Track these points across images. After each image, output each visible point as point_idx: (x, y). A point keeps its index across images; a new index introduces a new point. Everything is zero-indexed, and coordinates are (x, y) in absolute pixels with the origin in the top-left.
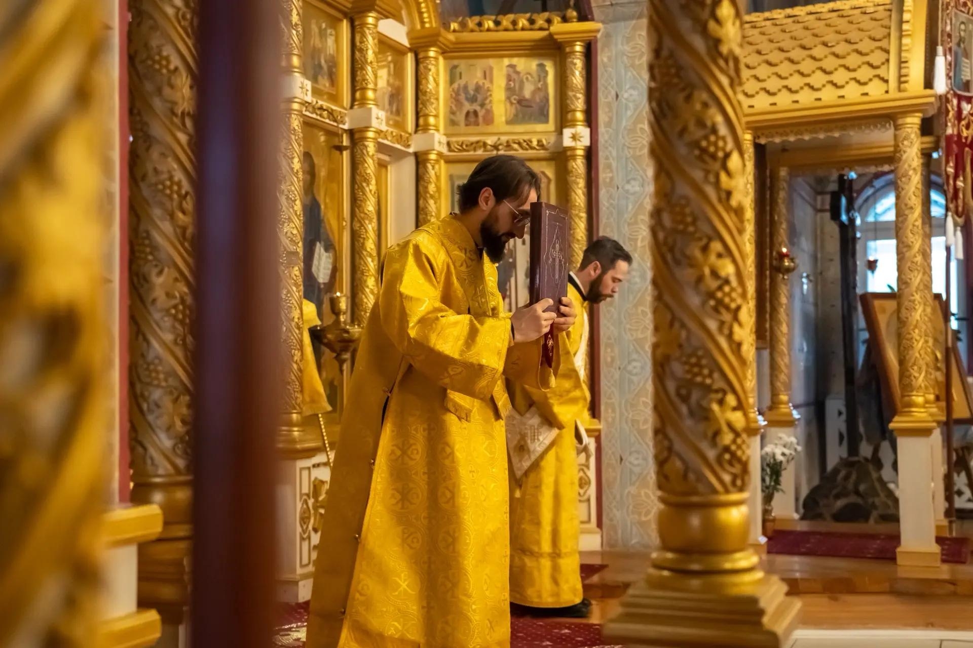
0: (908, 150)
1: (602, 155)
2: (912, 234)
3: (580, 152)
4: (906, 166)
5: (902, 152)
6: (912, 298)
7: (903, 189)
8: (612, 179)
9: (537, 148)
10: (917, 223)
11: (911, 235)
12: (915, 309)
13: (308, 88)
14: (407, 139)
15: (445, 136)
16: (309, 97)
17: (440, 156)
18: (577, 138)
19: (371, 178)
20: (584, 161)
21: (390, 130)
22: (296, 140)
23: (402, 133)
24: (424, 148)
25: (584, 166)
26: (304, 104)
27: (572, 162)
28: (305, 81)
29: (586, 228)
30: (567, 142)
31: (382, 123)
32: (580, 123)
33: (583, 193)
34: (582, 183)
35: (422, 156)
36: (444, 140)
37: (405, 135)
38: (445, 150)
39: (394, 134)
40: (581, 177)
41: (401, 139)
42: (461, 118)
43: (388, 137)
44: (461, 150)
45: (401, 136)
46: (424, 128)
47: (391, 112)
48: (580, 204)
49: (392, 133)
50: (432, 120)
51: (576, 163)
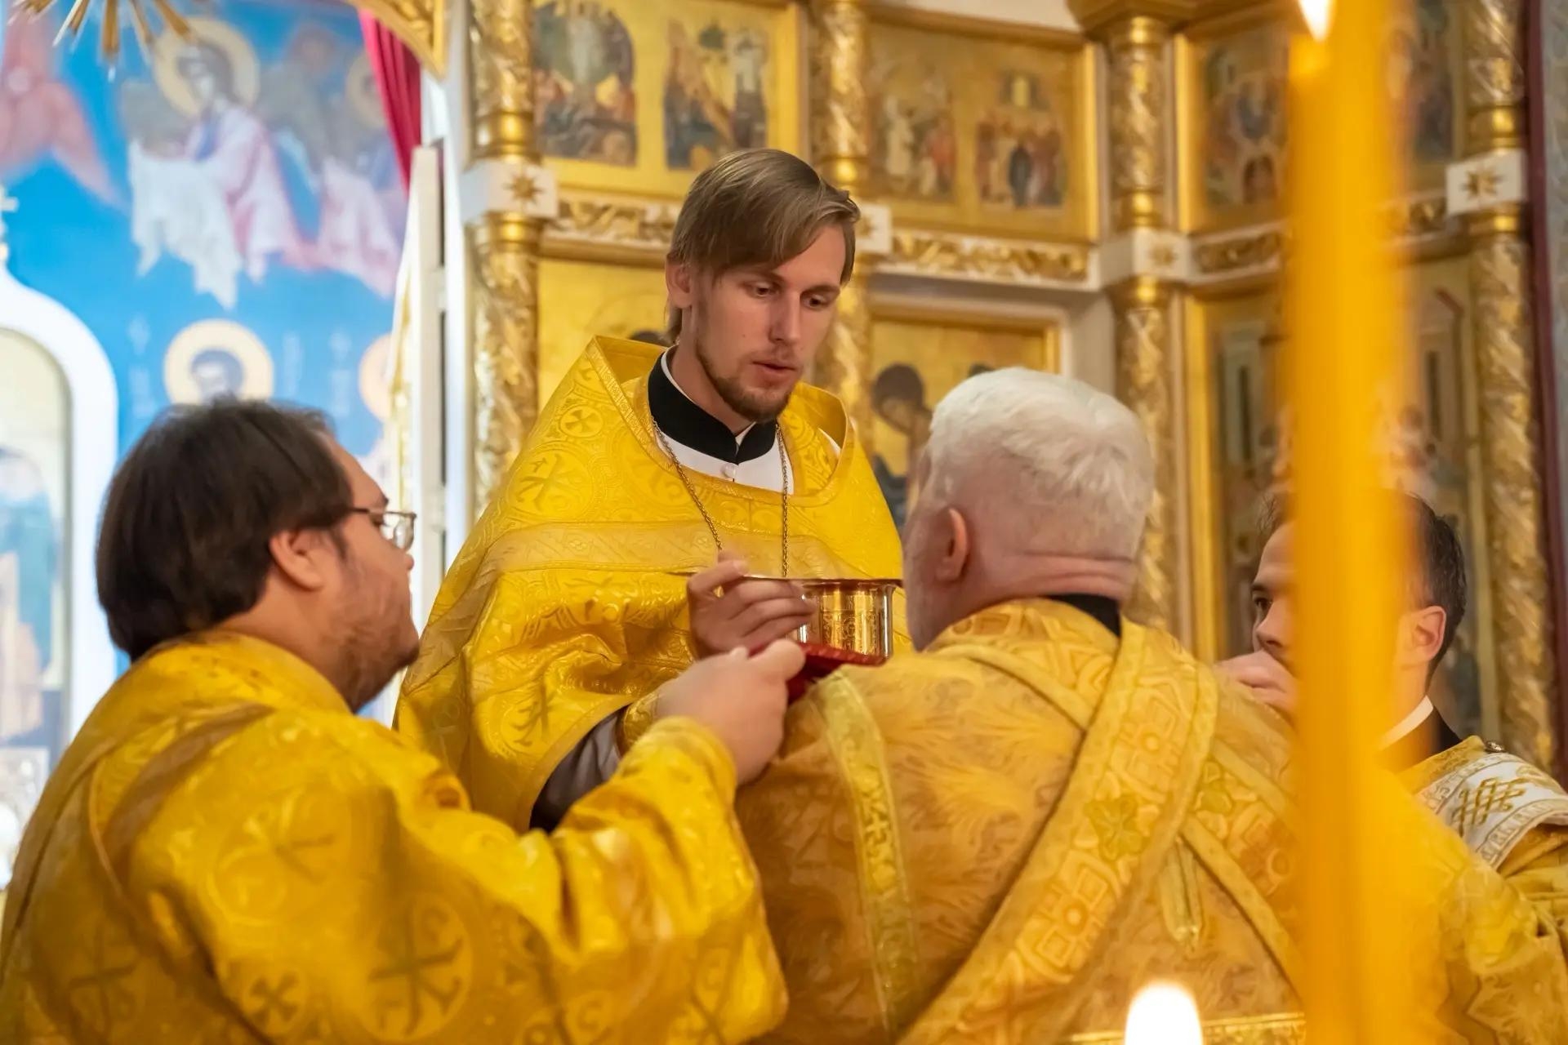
1: (1554, 219)
3: (1504, 223)
13: (538, 184)
14: (1065, 261)
15: (1193, 235)
16: (546, 206)
17: (1170, 289)
18: (1482, 184)
19: (843, 372)
20: (1518, 247)
21: (989, 245)
22: (509, 312)
23: (1039, 248)
24: (1117, 275)
25: (1515, 261)
26: (538, 224)
27: (1479, 255)
28: (532, 171)
29: (1529, 434)
30: (1459, 201)
31: (875, 234)
32: (1500, 141)
33: (1514, 335)
34: (1510, 308)
35: (1120, 296)
36: (1180, 246)
37: (1053, 252)
38: (1182, 270)
39: (1005, 253)
40: (1504, 291)
41: (1035, 262)
42: (1233, 184)
43: (983, 263)
44: (1228, 265)
45: (1032, 256)
46: (1123, 223)
47: (1020, 200)
48: (1506, 373)
49: (998, 250)
50: (1142, 203)
51: (1491, 257)
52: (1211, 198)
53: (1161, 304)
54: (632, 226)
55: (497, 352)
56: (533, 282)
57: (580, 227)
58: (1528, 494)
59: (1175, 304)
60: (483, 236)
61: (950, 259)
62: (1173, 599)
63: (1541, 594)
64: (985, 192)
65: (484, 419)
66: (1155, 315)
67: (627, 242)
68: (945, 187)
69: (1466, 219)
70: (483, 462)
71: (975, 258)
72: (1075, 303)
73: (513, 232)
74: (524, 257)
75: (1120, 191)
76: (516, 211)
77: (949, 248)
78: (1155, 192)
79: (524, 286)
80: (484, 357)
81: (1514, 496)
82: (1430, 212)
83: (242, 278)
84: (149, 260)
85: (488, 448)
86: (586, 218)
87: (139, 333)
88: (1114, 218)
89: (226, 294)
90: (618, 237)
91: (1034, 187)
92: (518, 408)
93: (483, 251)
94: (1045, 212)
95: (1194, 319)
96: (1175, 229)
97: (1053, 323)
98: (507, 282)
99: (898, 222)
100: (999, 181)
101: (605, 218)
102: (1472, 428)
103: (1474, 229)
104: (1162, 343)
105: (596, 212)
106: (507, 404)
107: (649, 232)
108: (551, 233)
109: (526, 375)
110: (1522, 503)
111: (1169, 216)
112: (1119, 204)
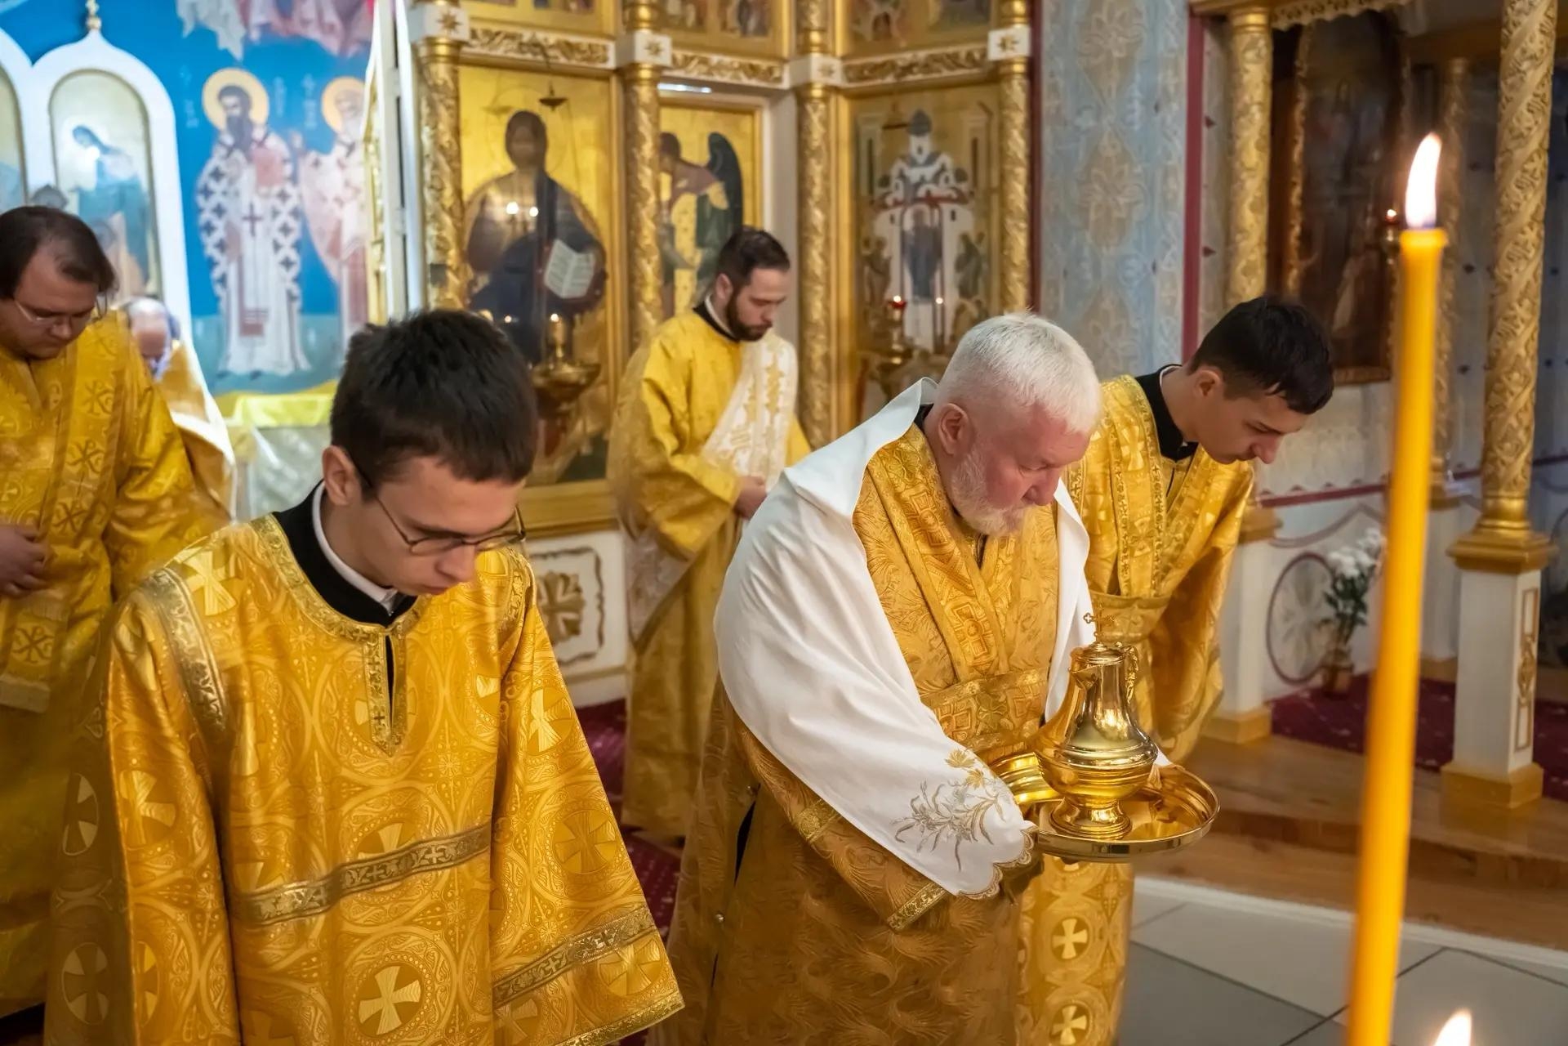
0: (1524, 20)
1: (1046, 68)
2: (1519, 187)
3: (1019, 68)
4: (1517, 53)
5: (1511, 26)
6: (1512, 313)
7: (1508, 100)
8: (1058, 109)
9: (967, 65)
10: (1530, 166)
11: (1518, 191)
12: (1514, 334)
13: (458, 19)
14: (770, 70)
15: (843, 58)
16: (463, 34)
17: (831, 90)
18: (1009, 45)
19: (643, 139)
20: (1025, 82)
21: (727, 60)
22: (441, 101)
23: (755, 62)
24: (800, 81)
25: (1024, 90)
26: (457, 45)
27: (1004, 86)
28: (453, 11)
29: (1026, 191)
30: (995, 53)
31: (663, 54)
32: (1017, 20)
33: (1022, 134)
34: (1019, 118)
35: (801, 93)
36: (837, 65)
37: (763, 64)
38: (837, 80)
39: (736, 65)
40: (1017, 108)
41: (753, 71)
42: (867, 29)
43: (724, 72)
44: (862, 78)
45: (752, 67)
46: (804, 49)
47: (744, 31)
48: (1015, 154)
49: (732, 63)
50: (815, 37)
51: (1010, 87)
52: (855, 37)
53: (825, 99)
54: (514, 45)
55: (435, 127)
56: (456, 81)
57: (483, 45)
58: (1023, 225)
59: (833, 100)
60: (423, 52)
61: (704, 68)
62: (827, 274)
63: (1027, 280)
64: (724, 26)
65: (427, 169)
66: (822, 106)
67: (512, 55)
68: (700, 21)
69: (998, 64)
70: (428, 195)
71: (719, 67)
72: (774, 96)
73: (442, 50)
74: (450, 66)
75: (802, 29)
76: (444, 37)
77: (704, 61)
78: (822, 31)
79: (451, 84)
80: (426, 130)
81: (1016, 226)
82: (977, 56)
83: (246, 41)
84: (189, 28)
85: (432, 187)
86: (486, 40)
87: (185, 75)
88: (798, 46)
89: (237, 52)
90: (506, 52)
91: (752, 23)
92: (449, 162)
93: (424, 61)
94: (759, 40)
95: (843, 109)
96: (834, 55)
97: (759, 107)
98: (440, 82)
99: (676, 45)
100: (733, 22)
101: (498, 39)
102: (995, 183)
103: (1003, 70)
104: (825, 123)
105: (492, 36)
106: (442, 159)
107: (525, 49)
108: (465, 49)
109: (453, 141)
110: (1020, 230)
111: (830, 46)
112: (801, 37)
